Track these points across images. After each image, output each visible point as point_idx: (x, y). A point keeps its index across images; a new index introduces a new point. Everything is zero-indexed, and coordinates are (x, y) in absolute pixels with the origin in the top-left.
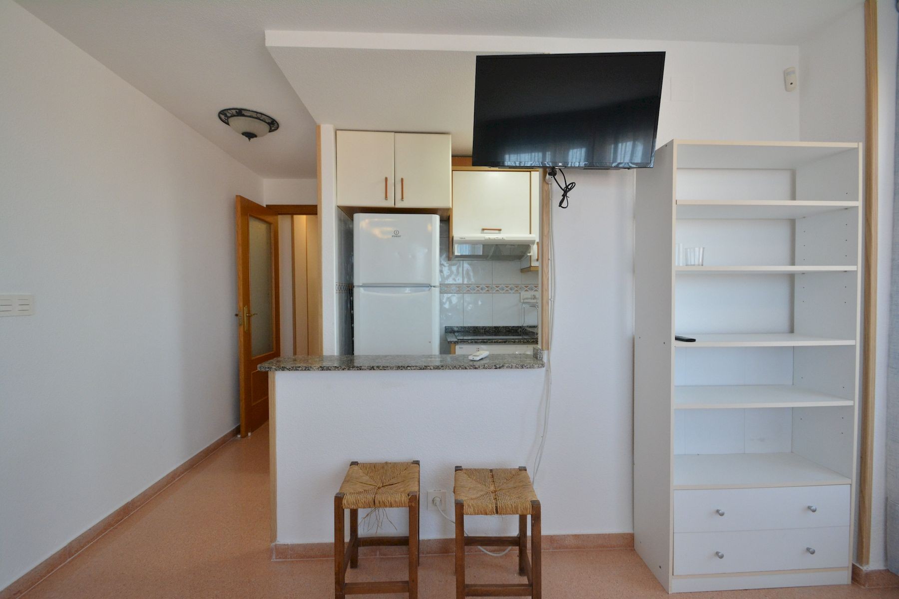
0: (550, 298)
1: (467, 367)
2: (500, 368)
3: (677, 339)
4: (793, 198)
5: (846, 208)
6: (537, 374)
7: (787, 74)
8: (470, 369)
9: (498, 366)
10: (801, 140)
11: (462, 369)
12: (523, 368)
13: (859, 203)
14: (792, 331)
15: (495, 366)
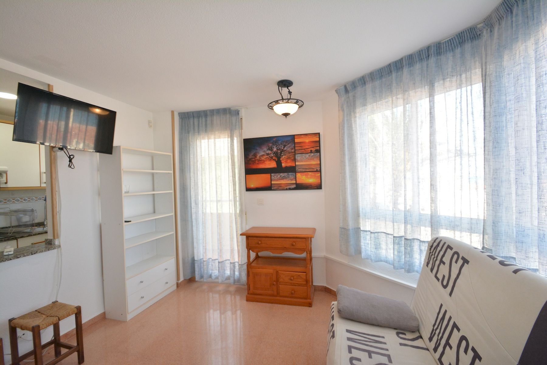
0: (58, 211)
1: (12, 259)
2: (34, 254)
3: (126, 222)
4: (153, 169)
5: (169, 173)
6: (52, 253)
7: (149, 122)
8: (14, 259)
9: (33, 253)
10: (154, 150)
11: (9, 260)
12: (49, 250)
13: (172, 172)
14: (154, 212)
15: (31, 253)
